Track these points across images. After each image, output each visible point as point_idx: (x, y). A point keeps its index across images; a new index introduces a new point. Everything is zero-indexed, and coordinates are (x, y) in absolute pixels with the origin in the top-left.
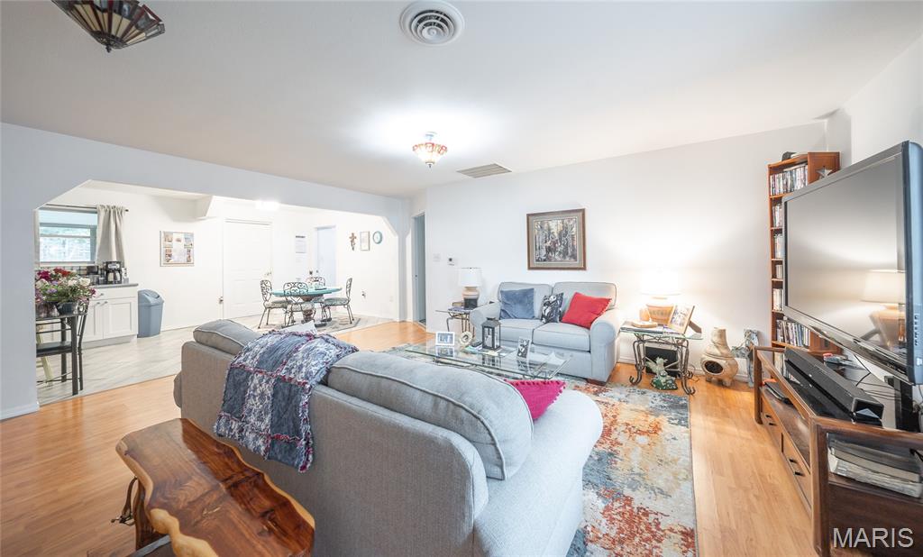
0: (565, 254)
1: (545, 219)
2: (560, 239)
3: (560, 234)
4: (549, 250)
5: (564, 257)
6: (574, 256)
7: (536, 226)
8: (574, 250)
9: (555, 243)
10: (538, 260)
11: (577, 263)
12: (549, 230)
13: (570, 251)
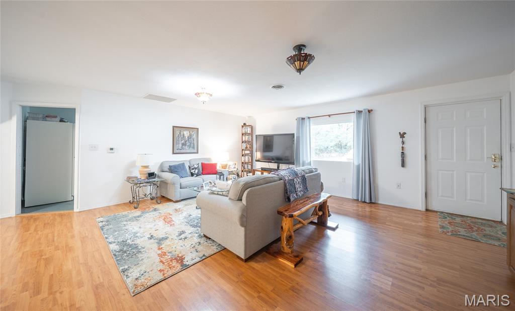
0: (190, 146)
1: (182, 130)
2: (188, 140)
3: (188, 138)
4: (183, 144)
5: (190, 148)
6: (194, 148)
7: (177, 133)
8: (194, 145)
9: (186, 141)
10: (177, 149)
11: (195, 151)
12: (184, 135)
13: (192, 145)
